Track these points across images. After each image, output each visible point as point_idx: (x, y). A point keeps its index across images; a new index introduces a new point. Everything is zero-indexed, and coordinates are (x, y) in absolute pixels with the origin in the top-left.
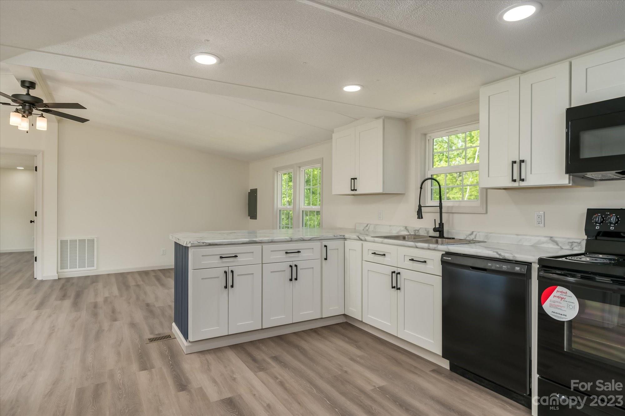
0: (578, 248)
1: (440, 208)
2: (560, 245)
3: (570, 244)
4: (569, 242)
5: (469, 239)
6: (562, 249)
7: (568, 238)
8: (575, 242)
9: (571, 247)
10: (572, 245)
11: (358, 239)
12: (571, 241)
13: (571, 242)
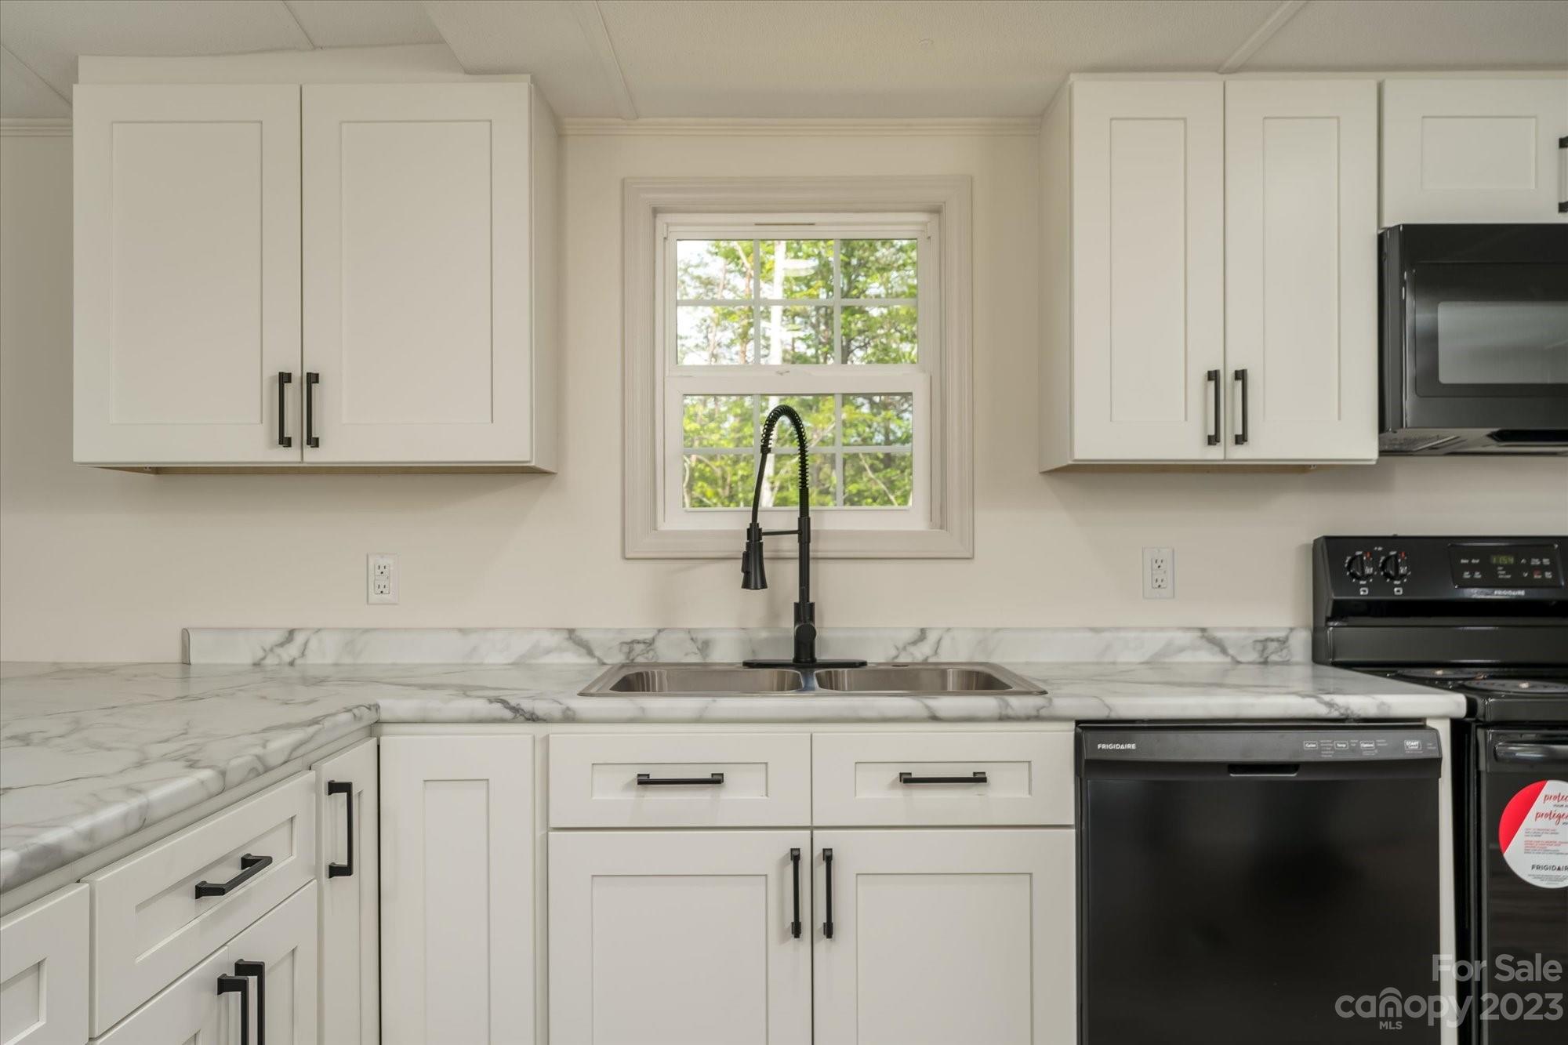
0: (1280, 656)
1: (800, 541)
2: (1231, 651)
3: (1259, 647)
4: (1256, 641)
5: (909, 660)
6: (1239, 663)
7: (1252, 629)
8: (1272, 640)
9: (1261, 656)
10: (1264, 650)
11: (508, 714)
12: (1262, 636)
13: (1261, 641)
